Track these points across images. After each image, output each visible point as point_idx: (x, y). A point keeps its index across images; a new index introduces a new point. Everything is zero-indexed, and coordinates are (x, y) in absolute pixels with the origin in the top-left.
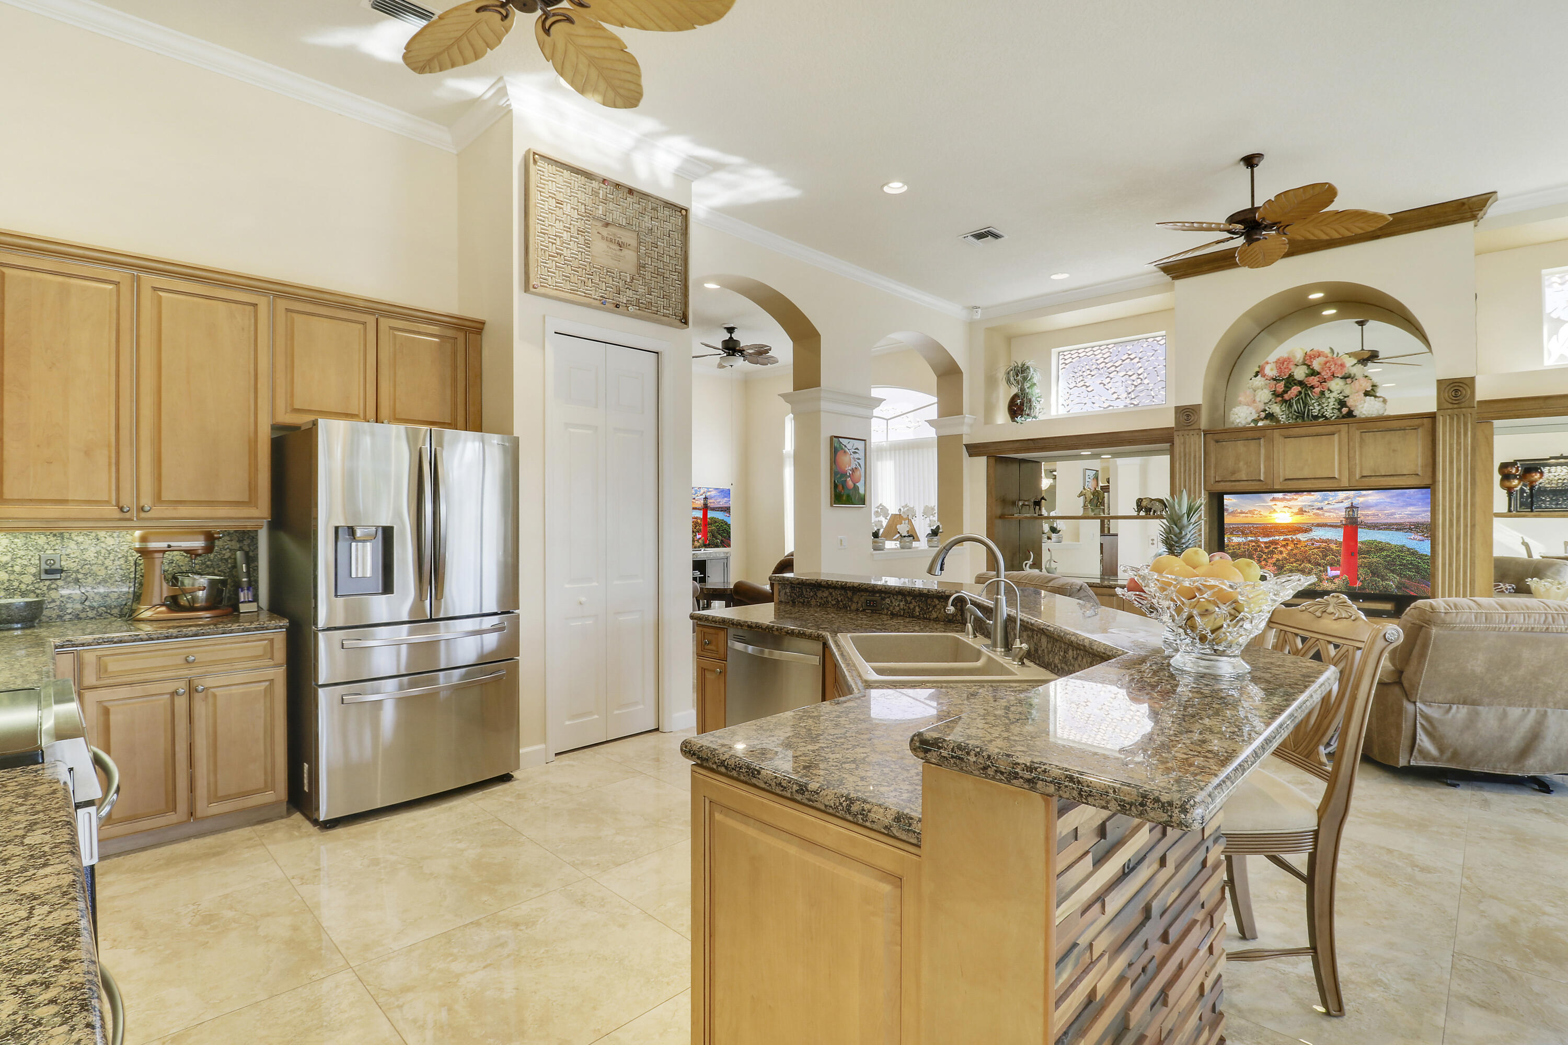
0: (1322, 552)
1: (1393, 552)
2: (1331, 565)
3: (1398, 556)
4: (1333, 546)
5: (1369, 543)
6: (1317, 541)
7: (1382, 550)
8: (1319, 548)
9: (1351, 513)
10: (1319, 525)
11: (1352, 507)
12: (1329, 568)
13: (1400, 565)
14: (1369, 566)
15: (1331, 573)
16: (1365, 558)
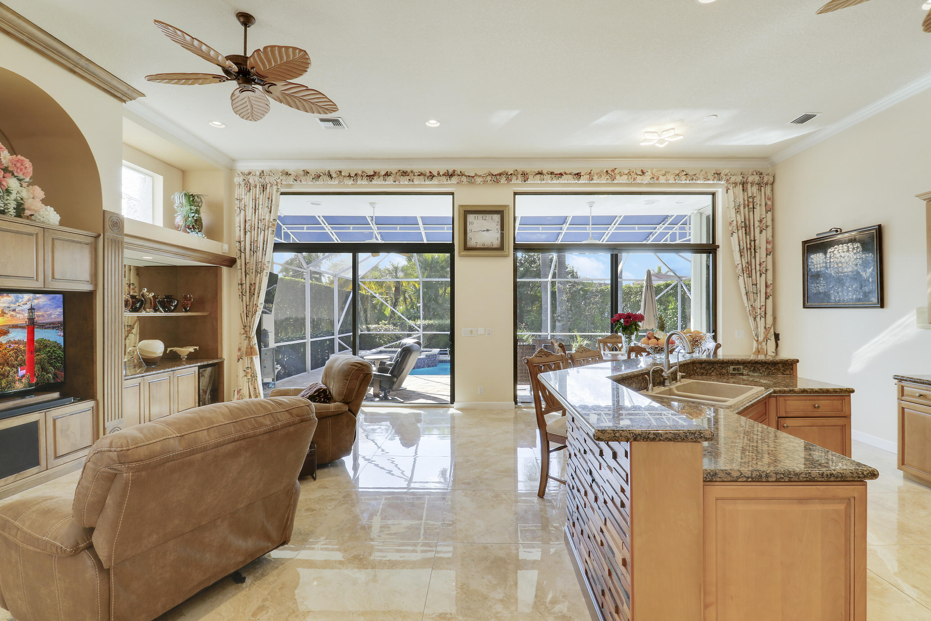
0: (15, 353)
1: (51, 348)
2: (21, 365)
3: (54, 350)
4: (22, 347)
5: (41, 341)
6: (12, 343)
7: (46, 346)
8: (13, 349)
9: (31, 314)
10: (15, 327)
11: (32, 309)
12: (19, 370)
13: (54, 359)
14: (40, 362)
15: (22, 372)
16: (38, 355)
